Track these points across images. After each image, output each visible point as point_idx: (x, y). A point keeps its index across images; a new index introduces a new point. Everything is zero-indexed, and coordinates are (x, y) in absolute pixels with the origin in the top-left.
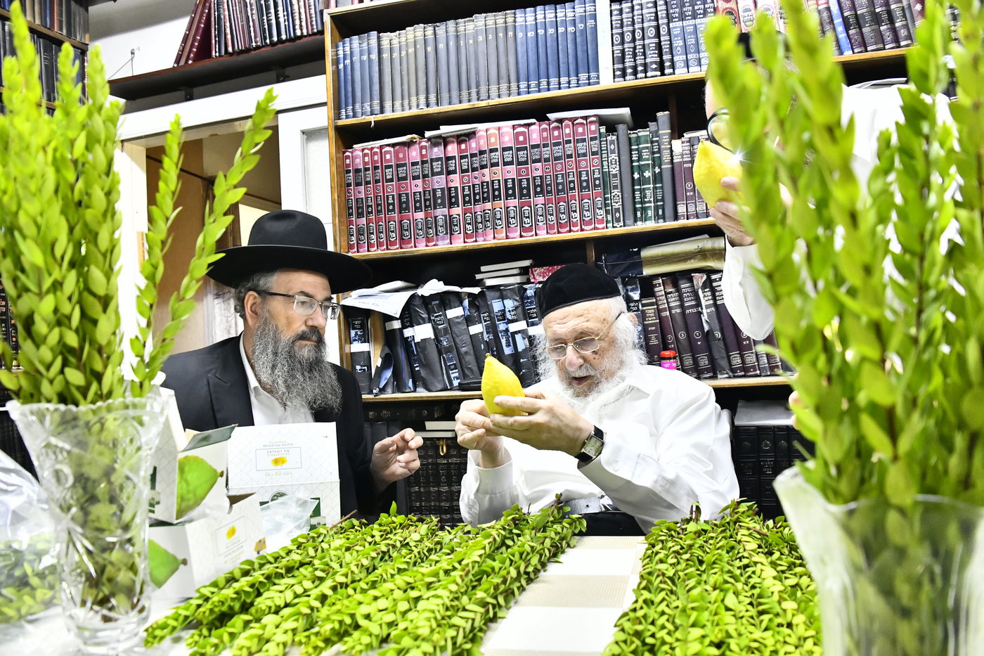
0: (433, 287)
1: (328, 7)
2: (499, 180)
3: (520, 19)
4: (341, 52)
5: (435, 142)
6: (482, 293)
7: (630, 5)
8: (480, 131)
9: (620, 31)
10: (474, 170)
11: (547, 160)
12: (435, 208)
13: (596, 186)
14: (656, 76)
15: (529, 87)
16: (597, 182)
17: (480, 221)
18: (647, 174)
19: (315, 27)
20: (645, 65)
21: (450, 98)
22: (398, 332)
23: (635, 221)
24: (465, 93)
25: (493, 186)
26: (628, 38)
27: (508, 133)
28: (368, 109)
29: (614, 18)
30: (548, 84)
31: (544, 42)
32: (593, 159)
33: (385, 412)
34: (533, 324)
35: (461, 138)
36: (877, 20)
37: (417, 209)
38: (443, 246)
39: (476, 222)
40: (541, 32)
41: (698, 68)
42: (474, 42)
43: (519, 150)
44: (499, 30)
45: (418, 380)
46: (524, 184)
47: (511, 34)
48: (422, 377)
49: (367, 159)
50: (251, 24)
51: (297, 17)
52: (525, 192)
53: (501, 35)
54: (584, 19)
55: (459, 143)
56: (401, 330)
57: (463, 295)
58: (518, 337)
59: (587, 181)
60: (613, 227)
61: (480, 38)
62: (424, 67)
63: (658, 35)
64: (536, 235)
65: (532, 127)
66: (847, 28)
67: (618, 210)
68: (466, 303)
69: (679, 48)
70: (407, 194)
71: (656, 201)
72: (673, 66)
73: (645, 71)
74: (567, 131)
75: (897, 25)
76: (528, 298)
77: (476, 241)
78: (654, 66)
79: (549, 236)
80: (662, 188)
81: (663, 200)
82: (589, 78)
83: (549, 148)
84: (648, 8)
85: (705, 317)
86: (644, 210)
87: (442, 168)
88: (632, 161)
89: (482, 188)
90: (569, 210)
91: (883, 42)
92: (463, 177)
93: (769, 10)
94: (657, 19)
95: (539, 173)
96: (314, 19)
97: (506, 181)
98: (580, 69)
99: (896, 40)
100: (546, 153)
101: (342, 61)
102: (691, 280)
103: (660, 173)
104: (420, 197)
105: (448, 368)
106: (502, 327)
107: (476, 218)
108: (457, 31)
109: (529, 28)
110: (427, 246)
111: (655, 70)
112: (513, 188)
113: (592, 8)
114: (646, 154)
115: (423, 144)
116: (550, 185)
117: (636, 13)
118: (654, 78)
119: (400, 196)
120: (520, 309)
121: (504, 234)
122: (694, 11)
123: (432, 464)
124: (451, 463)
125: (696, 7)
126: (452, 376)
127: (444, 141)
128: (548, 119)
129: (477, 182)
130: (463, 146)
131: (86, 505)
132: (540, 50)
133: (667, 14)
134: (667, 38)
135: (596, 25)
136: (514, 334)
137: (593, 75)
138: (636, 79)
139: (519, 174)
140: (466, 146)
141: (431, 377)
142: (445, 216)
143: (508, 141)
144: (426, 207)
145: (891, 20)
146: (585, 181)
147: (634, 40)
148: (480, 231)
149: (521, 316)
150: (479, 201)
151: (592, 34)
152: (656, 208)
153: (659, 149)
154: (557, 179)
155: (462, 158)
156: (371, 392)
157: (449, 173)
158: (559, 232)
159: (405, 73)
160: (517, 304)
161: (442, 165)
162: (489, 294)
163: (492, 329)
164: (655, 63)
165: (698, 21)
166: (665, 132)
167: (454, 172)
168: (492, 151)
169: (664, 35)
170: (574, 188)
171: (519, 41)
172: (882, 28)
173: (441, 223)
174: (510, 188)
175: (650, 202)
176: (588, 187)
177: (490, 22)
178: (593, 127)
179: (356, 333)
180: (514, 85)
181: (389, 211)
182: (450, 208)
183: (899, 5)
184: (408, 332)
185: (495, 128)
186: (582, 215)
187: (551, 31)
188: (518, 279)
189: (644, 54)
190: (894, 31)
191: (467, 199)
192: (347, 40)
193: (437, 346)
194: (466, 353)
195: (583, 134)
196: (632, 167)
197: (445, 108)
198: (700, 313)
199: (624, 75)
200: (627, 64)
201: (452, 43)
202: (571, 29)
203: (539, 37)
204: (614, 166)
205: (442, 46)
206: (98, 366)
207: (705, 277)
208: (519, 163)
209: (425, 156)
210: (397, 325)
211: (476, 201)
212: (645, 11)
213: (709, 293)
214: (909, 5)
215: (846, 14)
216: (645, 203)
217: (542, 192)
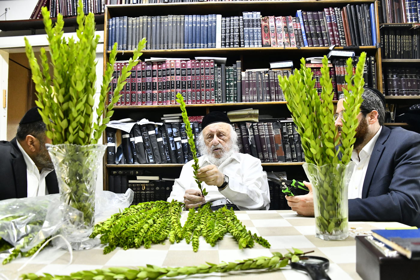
0: (144, 121)
1: (106, 3)
2: (174, 81)
3: (186, 19)
4: (111, 23)
5: (149, 63)
6: (163, 125)
7: (229, 19)
8: (167, 61)
9: (224, 28)
10: (163, 76)
11: (193, 75)
12: (147, 90)
13: (212, 86)
14: (237, 47)
15: (188, 46)
16: (213, 85)
17: (165, 96)
18: (232, 84)
19: (97, 11)
20: (234, 42)
21: (156, 46)
22: (128, 139)
23: (226, 101)
24: (162, 45)
25: (171, 83)
26: (228, 31)
27: (178, 63)
28: (121, 47)
29: (223, 23)
30: (196, 45)
31: (195, 29)
32: (211, 76)
33: (120, 172)
34: (183, 139)
35: (159, 63)
36: (317, 36)
37: (139, 90)
38: (149, 105)
39: (163, 97)
40: (194, 25)
41: (253, 46)
42: (167, 26)
43: (182, 70)
44: (178, 22)
45: (135, 159)
46: (184, 83)
47: (182, 24)
48: (137, 158)
49: (119, 68)
50: (69, 6)
51: (90, 6)
52: (184, 86)
53: (178, 24)
54: (211, 22)
55: (158, 65)
56: (129, 138)
57: (155, 126)
58: (178, 143)
59: (209, 84)
60: (218, 103)
61: (170, 25)
62: (146, 33)
63: (239, 32)
64: (187, 104)
65: (189, 62)
66: (307, 38)
67: (220, 96)
68: (157, 129)
69: (247, 38)
70: (135, 84)
71: (234, 94)
72: (244, 44)
73: (233, 45)
74: (202, 64)
75: (324, 38)
76: (182, 128)
77: (163, 104)
78: (237, 43)
79: (192, 104)
80: (237, 89)
81: (237, 94)
82: (212, 45)
83: (194, 70)
84: (236, 21)
85: (250, 139)
86: (230, 97)
87: (150, 74)
88: (226, 78)
89: (167, 84)
90: (201, 95)
91: (319, 44)
92: (159, 78)
93: (280, 27)
94: (239, 26)
95: (190, 80)
96: (97, 8)
97: (177, 82)
98: (209, 41)
99: (323, 44)
100: (193, 72)
101: (111, 26)
102: (245, 125)
103: (236, 84)
104: (141, 85)
105: (148, 155)
106: (171, 139)
107: (163, 95)
108: (160, 20)
109: (189, 23)
110: (142, 105)
111: (237, 45)
112: (179, 85)
113: (215, 19)
114: (231, 76)
115: (143, 64)
116: (194, 85)
117: (231, 22)
118: (236, 48)
119: (132, 84)
120: (179, 132)
121: (175, 102)
122: (253, 24)
123: (139, 194)
124: (147, 194)
125: (254, 23)
126: (150, 158)
127: (152, 63)
128: (195, 59)
129: (164, 81)
130: (160, 66)
131: (78, 184)
132: (193, 32)
133: (243, 24)
134: (243, 33)
135: (216, 25)
136: (176, 142)
137: (213, 44)
138: (230, 47)
139: (182, 79)
140: (161, 66)
141: (141, 158)
142: (151, 93)
143: (178, 66)
144: (143, 89)
145: (322, 37)
146: (208, 84)
147: (230, 32)
148: (165, 100)
149: (179, 135)
150: (165, 88)
151: (214, 28)
152: (234, 97)
153: (236, 74)
154: (197, 83)
155: (159, 71)
156: (115, 163)
157: (153, 76)
158: (196, 103)
159: (137, 34)
160: (178, 130)
161: (151, 73)
162: (166, 126)
163: (167, 140)
164: (237, 42)
165: (254, 28)
166: (239, 68)
167: (155, 76)
168: (172, 69)
169: (241, 32)
170: (203, 87)
171: (185, 27)
172: (319, 39)
173: (149, 96)
174: (178, 85)
175: (232, 94)
176: (209, 87)
177: (175, 19)
178: (212, 64)
179: (110, 138)
180: (182, 44)
181: (127, 89)
182: (153, 90)
183: (325, 32)
184: (132, 139)
185: (173, 60)
186: (206, 97)
187: (198, 25)
188: (178, 121)
189: (234, 38)
190: (323, 40)
191: (160, 87)
192: (114, 18)
193: (144, 146)
194: (156, 149)
195: (208, 66)
196: (226, 80)
197: (154, 50)
198: (249, 138)
199: (225, 45)
200: (227, 41)
201: (158, 25)
202: (206, 25)
203: (193, 27)
204: (219, 80)
205: (154, 26)
206: (88, 132)
207: (251, 124)
208: (182, 75)
209: (144, 69)
210: (127, 136)
211: (163, 88)
212: (235, 22)
213: (252, 130)
214: (328, 32)
215: (307, 32)
216: (230, 94)
217: (190, 87)
